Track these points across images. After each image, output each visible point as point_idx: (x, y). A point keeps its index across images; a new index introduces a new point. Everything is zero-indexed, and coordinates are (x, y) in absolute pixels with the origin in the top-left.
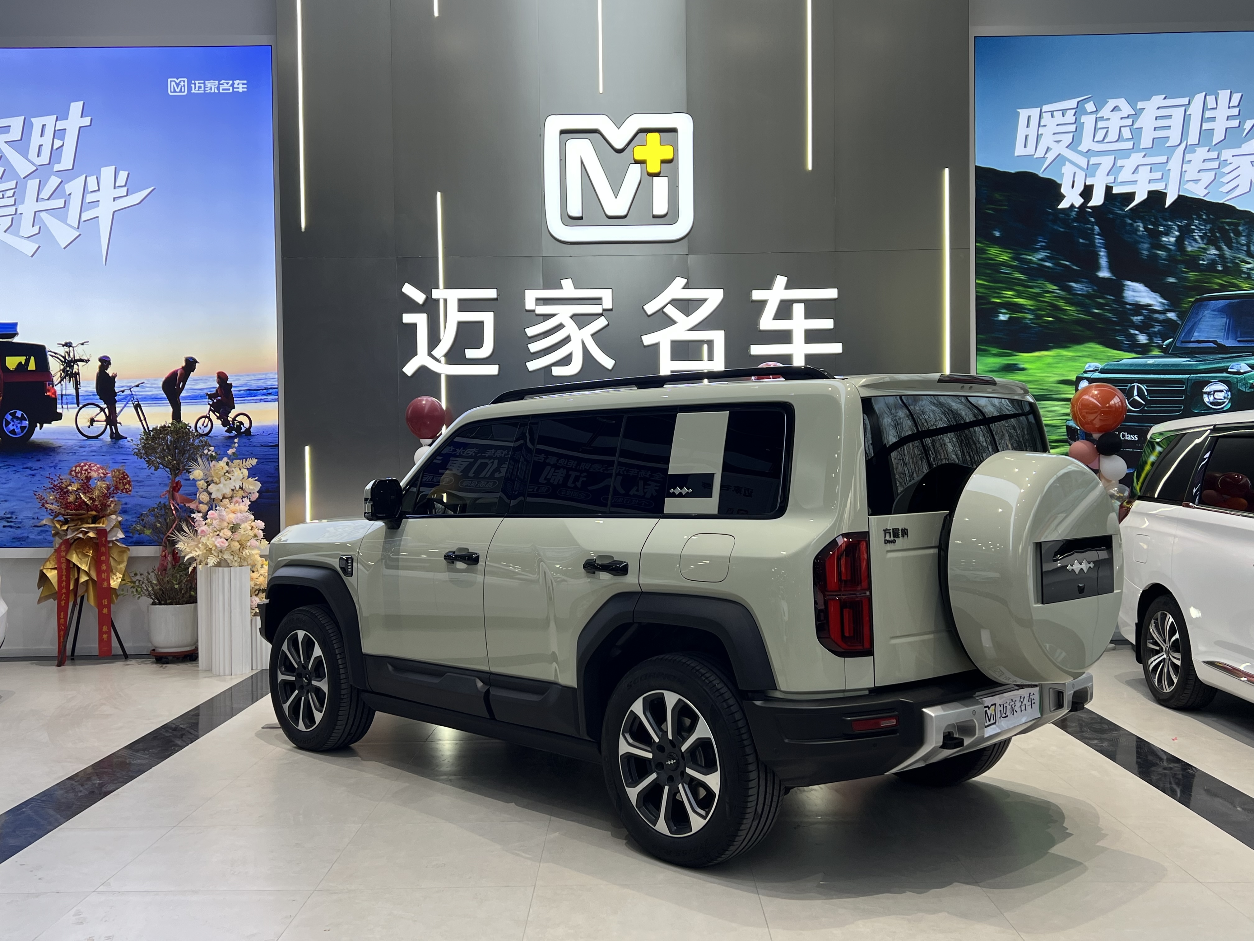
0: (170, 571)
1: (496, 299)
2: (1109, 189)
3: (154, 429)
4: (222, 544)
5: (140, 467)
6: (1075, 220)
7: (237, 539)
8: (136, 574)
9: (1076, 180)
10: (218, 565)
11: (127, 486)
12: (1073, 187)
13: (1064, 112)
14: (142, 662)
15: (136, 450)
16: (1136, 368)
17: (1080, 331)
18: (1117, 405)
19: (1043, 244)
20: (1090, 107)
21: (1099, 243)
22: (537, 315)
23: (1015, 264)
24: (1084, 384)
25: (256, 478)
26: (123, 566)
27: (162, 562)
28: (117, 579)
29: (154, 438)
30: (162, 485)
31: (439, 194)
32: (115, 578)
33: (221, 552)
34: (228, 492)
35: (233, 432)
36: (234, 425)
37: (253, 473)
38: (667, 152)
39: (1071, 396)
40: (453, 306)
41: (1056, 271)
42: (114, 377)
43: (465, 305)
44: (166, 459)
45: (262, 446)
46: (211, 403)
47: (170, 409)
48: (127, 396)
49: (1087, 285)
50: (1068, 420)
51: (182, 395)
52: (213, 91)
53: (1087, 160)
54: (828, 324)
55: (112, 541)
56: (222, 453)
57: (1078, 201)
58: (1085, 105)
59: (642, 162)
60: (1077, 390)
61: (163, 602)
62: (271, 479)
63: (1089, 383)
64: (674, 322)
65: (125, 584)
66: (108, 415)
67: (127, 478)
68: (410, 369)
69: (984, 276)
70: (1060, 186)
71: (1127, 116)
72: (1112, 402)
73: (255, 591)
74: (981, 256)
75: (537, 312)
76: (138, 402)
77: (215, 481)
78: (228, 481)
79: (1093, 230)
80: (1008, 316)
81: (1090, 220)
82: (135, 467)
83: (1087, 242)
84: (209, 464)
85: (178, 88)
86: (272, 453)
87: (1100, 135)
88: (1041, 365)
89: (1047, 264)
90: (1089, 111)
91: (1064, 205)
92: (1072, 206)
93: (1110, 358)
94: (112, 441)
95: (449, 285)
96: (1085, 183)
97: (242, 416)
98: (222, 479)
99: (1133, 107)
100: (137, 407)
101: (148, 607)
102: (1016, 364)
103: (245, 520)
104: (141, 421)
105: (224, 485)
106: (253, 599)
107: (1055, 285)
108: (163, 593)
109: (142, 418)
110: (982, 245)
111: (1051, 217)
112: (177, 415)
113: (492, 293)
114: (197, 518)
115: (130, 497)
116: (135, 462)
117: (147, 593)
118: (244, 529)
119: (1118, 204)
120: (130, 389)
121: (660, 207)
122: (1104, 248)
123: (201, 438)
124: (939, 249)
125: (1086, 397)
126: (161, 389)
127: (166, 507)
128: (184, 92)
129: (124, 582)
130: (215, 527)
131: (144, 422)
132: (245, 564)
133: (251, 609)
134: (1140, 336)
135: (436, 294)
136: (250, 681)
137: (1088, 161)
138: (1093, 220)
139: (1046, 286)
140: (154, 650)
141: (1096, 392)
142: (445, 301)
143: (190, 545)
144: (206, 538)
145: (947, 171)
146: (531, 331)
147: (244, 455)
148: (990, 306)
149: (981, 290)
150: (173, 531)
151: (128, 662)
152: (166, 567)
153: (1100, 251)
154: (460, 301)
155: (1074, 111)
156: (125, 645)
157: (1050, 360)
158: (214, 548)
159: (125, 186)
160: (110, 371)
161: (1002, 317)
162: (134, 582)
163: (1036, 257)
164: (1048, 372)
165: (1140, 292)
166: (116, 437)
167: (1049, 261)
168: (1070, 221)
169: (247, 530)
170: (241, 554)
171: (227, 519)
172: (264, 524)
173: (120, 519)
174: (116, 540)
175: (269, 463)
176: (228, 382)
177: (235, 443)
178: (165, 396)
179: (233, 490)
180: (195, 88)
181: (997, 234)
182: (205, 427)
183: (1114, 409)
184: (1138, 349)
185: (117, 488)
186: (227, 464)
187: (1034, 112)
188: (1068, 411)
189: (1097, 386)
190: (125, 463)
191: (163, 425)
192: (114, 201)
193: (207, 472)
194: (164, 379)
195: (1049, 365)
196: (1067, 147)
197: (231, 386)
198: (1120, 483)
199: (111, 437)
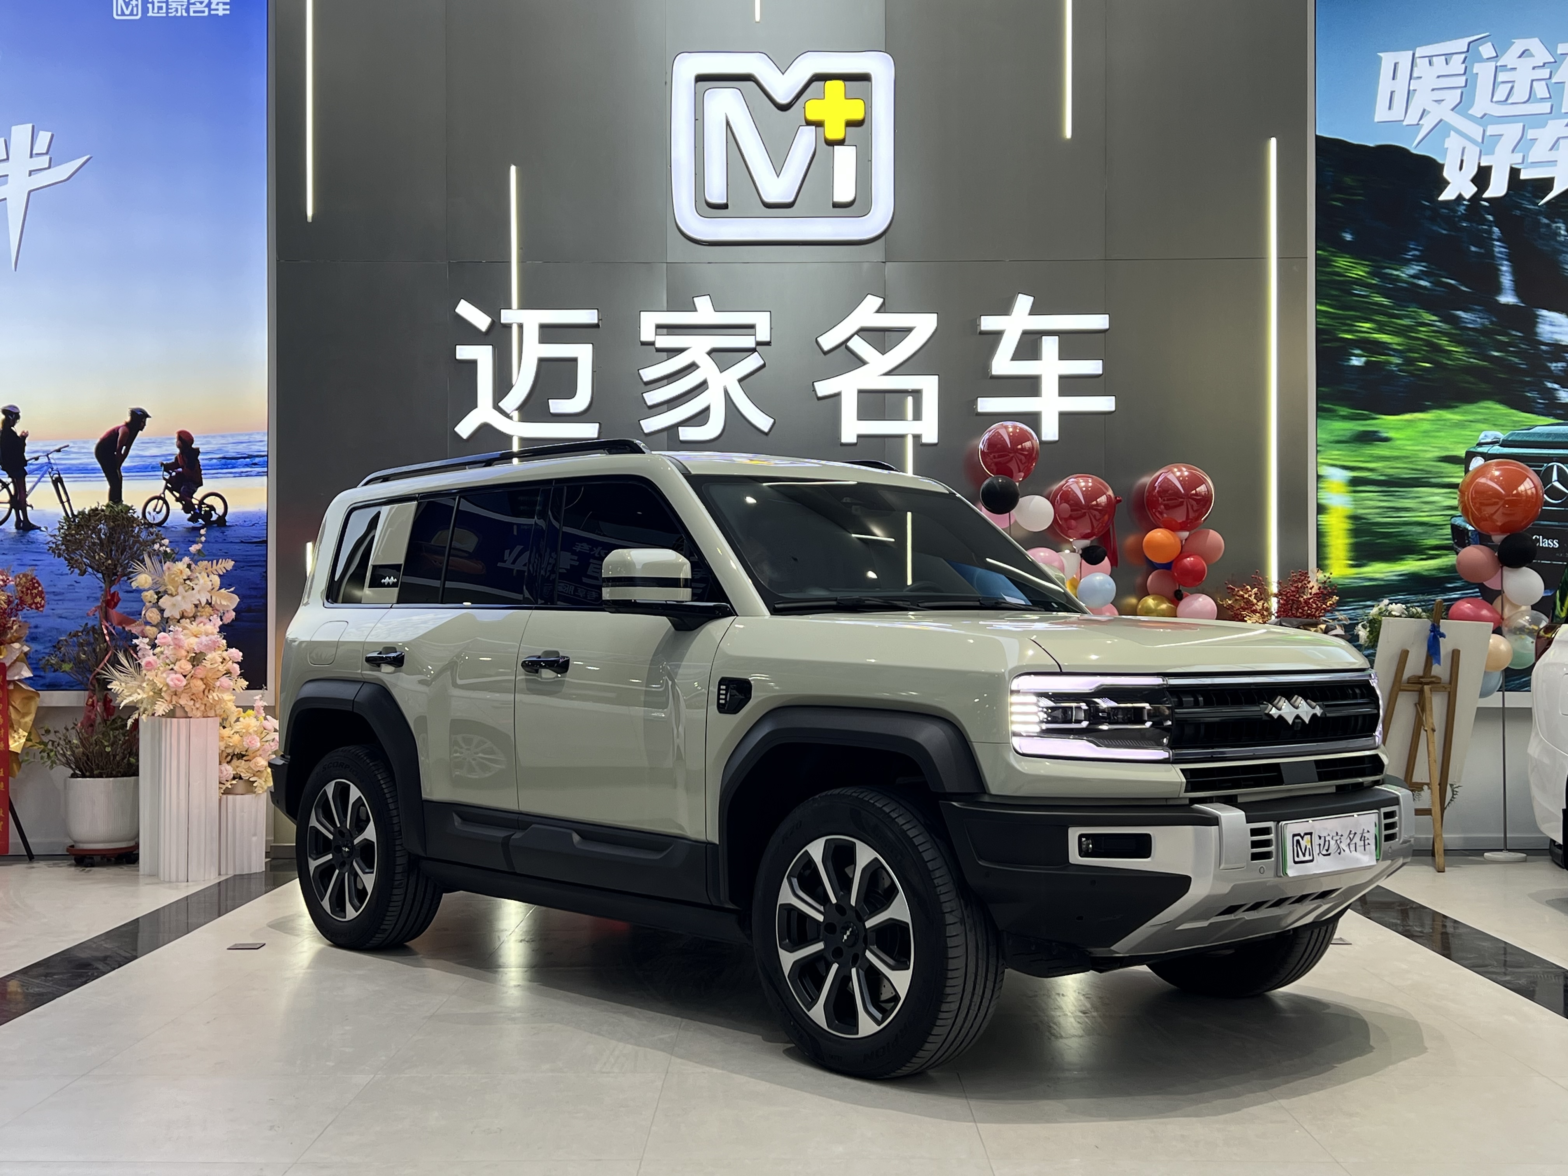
0: (99, 727)
1: (597, 326)
2: (1514, 173)
3: (79, 513)
4: (177, 682)
5: (60, 572)
6: (1464, 218)
7: (200, 676)
8: (48, 732)
9: (1465, 158)
10: (171, 714)
11: (38, 599)
12: (1461, 168)
13: (1448, 57)
14: (54, 864)
15: (51, 545)
16: (1556, 440)
17: (1473, 384)
18: (1529, 492)
19: (1417, 253)
20: (1487, 50)
21: (1500, 253)
22: (659, 350)
23: (1374, 282)
24: (1477, 463)
25: (232, 589)
26: (29, 719)
27: (89, 714)
28: (20, 738)
29: (79, 526)
30: (91, 599)
31: (513, 169)
32: (16, 736)
33: (176, 695)
34: (190, 609)
35: (200, 520)
36: (200, 510)
37: (228, 583)
38: (856, 111)
39: (1459, 481)
40: (532, 334)
41: (1434, 293)
42: (24, 437)
43: (549, 333)
44: (97, 558)
45: (242, 542)
46: (167, 477)
47: (106, 486)
48: (42, 466)
49: (1481, 315)
50: (1453, 516)
51: (124, 464)
52: (179, 14)
53: (1482, 129)
54: (1093, 367)
55: (14, 682)
56: (182, 552)
57: (1469, 191)
58: (1480, 48)
59: (819, 124)
60: (1467, 471)
61: (88, 774)
62: (254, 593)
63: (1485, 461)
64: (863, 363)
65: (31, 746)
66: (13, 492)
67: (38, 588)
68: (465, 428)
69: (1328, 300)
70: (1441, 167)
71: (1542, 64)
72: (1521, 488)
73: (227, 757)
74: (1324, 269)
75: (658, 345)
76: (59, 474)
77: (169, 592)
78: (190, 591)
79: (1490, 232)
80: (1364, 359)
81: (1486, 218)
82: (52, 572)
83: (1482, 251)
84: (162, 566)
85: (127, 8)
86: (257, 553)
87: (1502, 93)
88: (1413, 433)
89: (1422, 283)
90: (1485, 57)
91: (1447, 195)
92: (1460, 197)
93: (1517, 425)
94: (18, 533)
95: (526, 304)
96: (1479, 163)
97: (214, 497)
98: (181, 589)
99: (1552, 51)
100: (57, 482)
101: (65, 780)
102: (1376, 432)
103: (214, 647)
104: (62, 502)
105: (184, 597)
106: (223, 768)
107: (1434, 315)
108: (88, 759)
109: (64, 499)
110: (1326, 254)
111: (1428, 213)
112: (116, 494)
113: (588, 316)
114: (141, 646)
115: (42, 616)
116: (51, 564)
117: (64, 760)
118: (212, 660)
119: (1528, 195)
120: (47, 456)
121: (844, 191)
122: (1507, 260)
123: (151, 529)
124: (1261, 258)
125: (1482, 480)
126: (94, 456)
127: (96, 631)
128: (137, 15)
129: (30, 744)
130: (167, 658)
131: (66, 504)
132: (212, 713)
133: (220, 783)
134: (1560, 392)
135: (506, 316)
136: (216, 890)
137: (1484, 131)
138: (1490, 218)
139: (1421, 316)
140: (72, 846)
141: (1497, 473)
142: (521, 326)
143: (130, 685)
144: (154, 673)
145: (1273, 142)
146: (648, 374)
147: (215, 555)
148: (1337, 344)
149: (1324, 320)
150: (105, 665)
151: (35, 865)
152: (94, 722)
153: (1502, 265)
154: (543, 327)
155: (1463, 56)
156: (29, 840)
157: (1426, 426)
158: (164, 689)
159: (47, 153)
160: (18, 429)
161: (1356, 362)
162: (46, 744)
163: (1406, 272)
164: (1424, 444)
165: (1560, 326)
166: (25, 526)
167: (1425, 278)
168: (1457, 219)
169: (216, 663)
170: (206, 699)
171: (186, 645)
172: (241, 654)
173: (26, 649)
174: (19, 680)
175: (253, 568)
176: (193, 446)
177: (202, 535)
178: (99, 466)
179: (196, 606)
180: (153, 9)
181: (1348, 237)
182: (158, 513)
183: (1524, 498)
184: (1558, 412)
185: (22, 602)
186: (189, 566)
187: (1404, 58)
188: (1455, 503)
189: (1498, 464)
190: (36, 565)
191: (93, 507)
192: (30, 175)
193: (158, 579)
194: (98, 441)
195: (1426, 433)
196: (1453, 110)
197: (197, 452)
198: (1532, 609)
199: (17, 526)
